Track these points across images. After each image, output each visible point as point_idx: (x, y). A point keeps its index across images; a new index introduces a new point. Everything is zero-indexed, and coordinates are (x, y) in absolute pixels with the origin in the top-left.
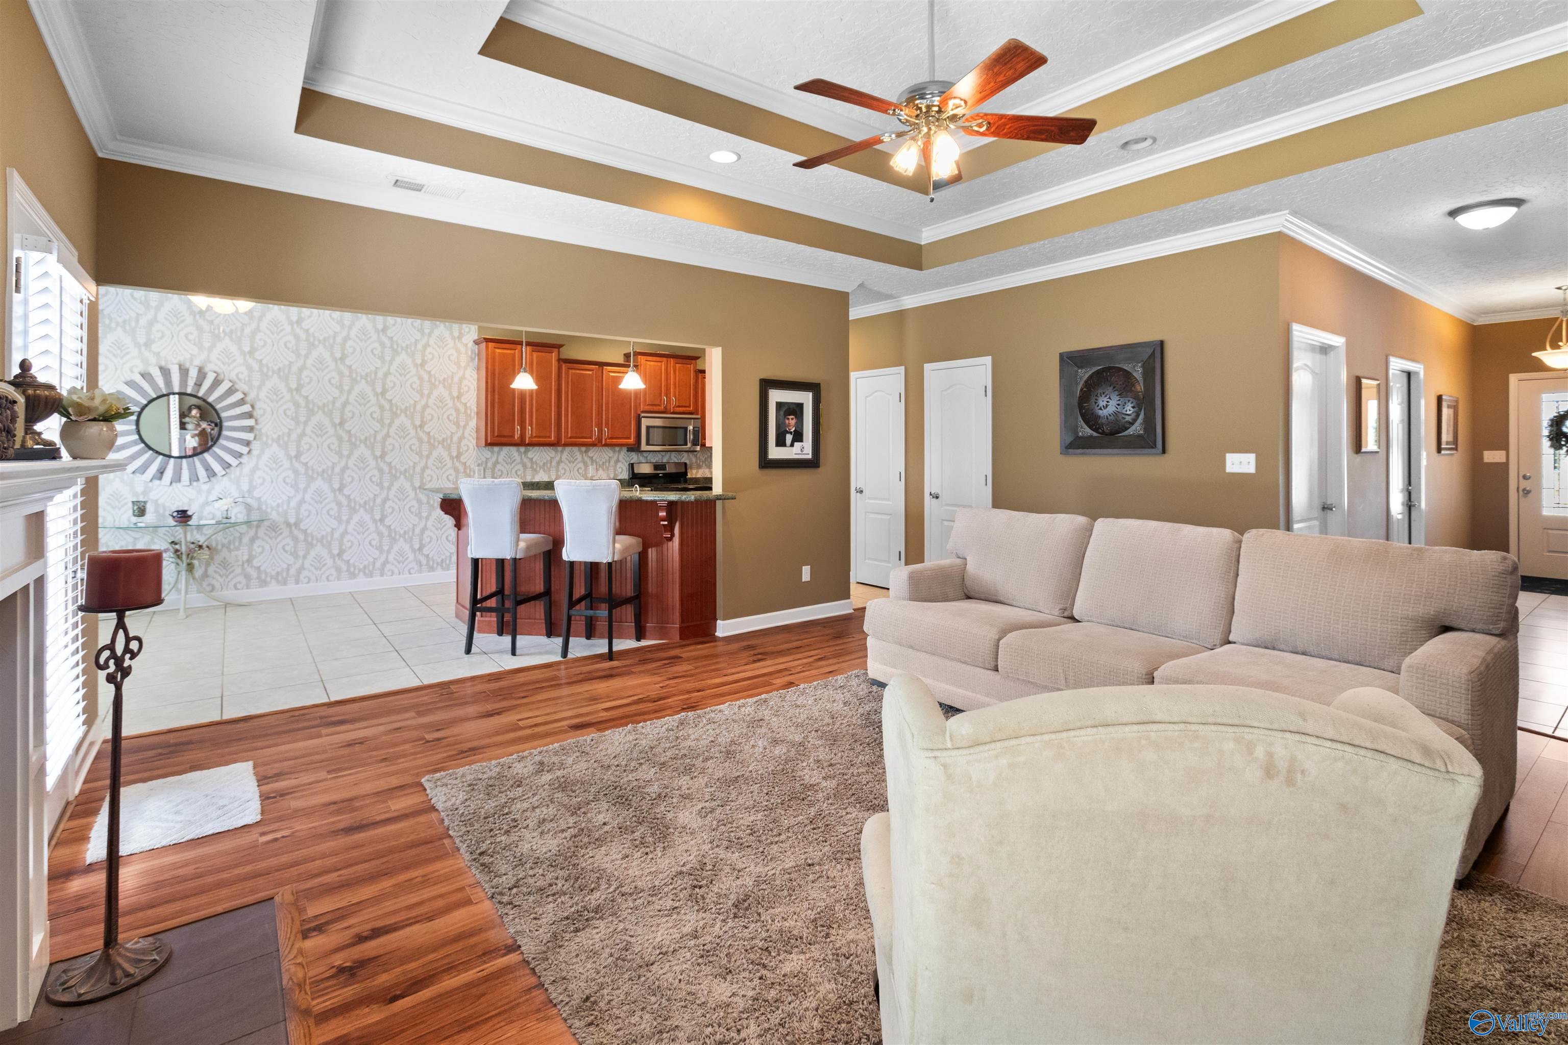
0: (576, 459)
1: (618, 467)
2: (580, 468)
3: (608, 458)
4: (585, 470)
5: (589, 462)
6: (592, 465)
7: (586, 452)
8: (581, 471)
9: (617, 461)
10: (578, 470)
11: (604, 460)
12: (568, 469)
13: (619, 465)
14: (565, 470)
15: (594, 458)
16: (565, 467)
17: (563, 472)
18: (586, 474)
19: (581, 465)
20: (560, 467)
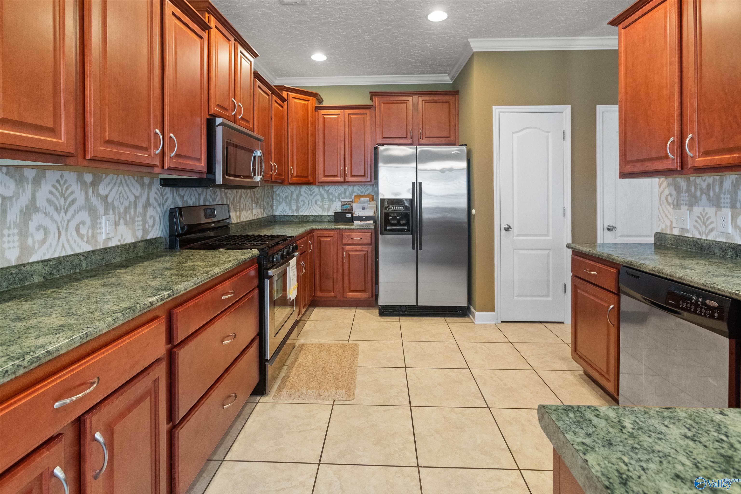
0: (73, 202)
1: (148, 215)
2: (83, 223)
3: (132, 199)
4: (94, 226)
5: (100, 208)
6: (106, 214)
7: (95, 184)
8: (83, 231)
9: (147, 205)
10: (77, 229)
11: (126, 203)
12: (53, 228)
13: (151, 211)
14: (46, 231)
15: (110, 200)
16: (47, 222)
17: (39, 236)
18: (94, 236)
19: (84, 216)
20: (32, 226)
